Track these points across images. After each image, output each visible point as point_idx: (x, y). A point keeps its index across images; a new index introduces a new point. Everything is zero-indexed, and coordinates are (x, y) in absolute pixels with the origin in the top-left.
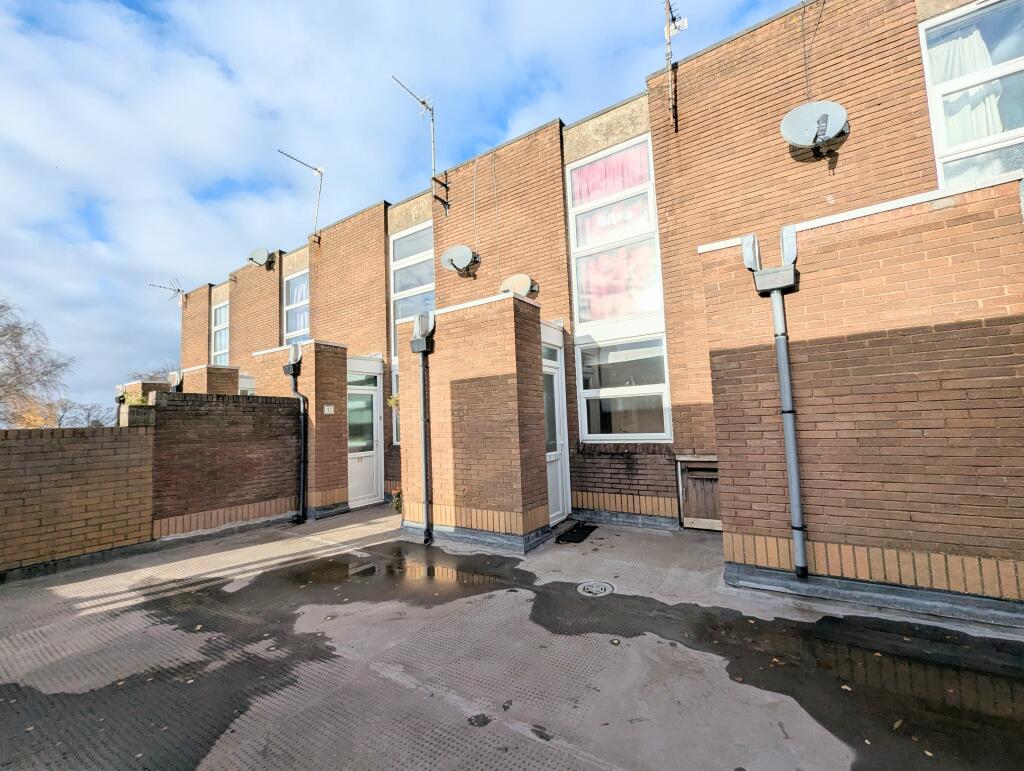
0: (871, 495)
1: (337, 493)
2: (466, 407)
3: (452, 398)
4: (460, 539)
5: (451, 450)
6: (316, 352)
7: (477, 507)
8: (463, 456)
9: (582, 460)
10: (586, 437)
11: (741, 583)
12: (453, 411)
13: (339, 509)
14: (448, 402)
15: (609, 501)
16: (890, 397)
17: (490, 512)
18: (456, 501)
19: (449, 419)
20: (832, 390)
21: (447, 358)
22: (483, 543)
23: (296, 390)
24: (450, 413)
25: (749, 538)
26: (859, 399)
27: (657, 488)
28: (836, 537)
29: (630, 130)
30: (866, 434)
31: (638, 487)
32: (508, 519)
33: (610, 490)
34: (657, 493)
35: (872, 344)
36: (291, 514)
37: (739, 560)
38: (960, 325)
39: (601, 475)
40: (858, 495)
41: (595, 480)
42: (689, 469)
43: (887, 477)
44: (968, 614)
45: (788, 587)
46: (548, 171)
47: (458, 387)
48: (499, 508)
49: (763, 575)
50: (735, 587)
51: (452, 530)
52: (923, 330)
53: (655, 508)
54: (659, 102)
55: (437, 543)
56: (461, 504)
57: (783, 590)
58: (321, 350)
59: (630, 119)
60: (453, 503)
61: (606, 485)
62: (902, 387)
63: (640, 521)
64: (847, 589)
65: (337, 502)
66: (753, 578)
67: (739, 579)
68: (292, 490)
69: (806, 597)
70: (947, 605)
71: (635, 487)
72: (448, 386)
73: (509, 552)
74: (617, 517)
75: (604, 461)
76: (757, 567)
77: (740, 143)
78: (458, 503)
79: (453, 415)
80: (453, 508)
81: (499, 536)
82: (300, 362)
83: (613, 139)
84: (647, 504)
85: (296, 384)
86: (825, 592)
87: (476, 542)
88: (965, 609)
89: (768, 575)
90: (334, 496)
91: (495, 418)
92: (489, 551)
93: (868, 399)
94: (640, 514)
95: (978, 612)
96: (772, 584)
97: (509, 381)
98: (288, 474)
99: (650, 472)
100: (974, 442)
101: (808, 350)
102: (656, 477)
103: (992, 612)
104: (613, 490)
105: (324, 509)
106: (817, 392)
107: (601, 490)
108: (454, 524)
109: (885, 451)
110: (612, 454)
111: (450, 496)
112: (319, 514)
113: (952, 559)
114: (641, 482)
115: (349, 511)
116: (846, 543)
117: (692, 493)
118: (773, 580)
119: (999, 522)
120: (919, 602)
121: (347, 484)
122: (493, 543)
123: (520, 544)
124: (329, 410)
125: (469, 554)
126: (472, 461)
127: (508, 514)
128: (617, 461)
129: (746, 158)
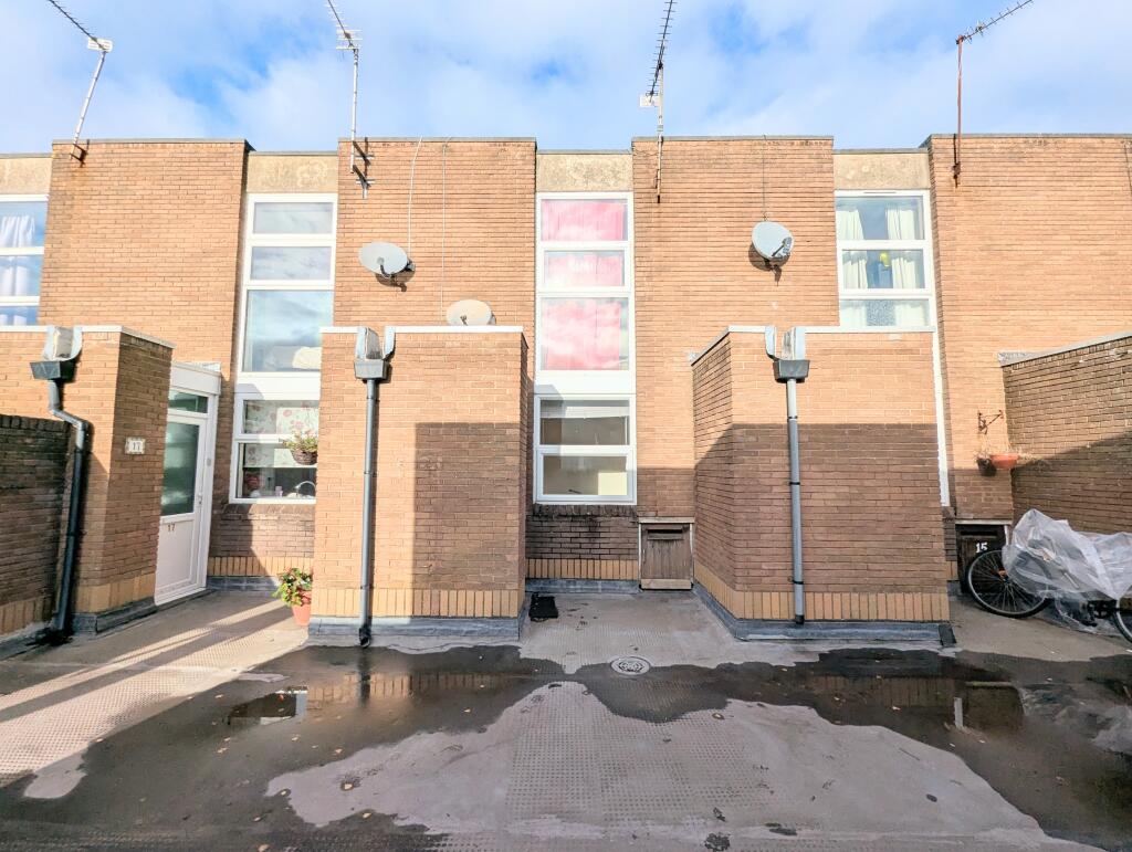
0: (844, 551)
1: (136, 586)
2: (440, 459)
3: (418, 445)
4: (418, 633)
5: (411, 515)
6: (122, 348)
7: (448, 587)
8: (430, 522)
9: (538, 524)
10: (542, 497)
11: (751, 636)
12: (418, 464)
13: (140, 609)
14: (412, 451)
15: (567, 567)
16: (859, 476)
17: (470, 593)
18: (414, 582)
19: (411, 474)
20: (824, 467)
21: (411, 392)
22: (457, 633)
23: (60, 407)
24: (412, 465)
25: (757, 595)
26: (841, 475)
27: (619, 552)
28: (822, 588)
29: (612, 183)
30: (843, 504)
31: (600, 551)
32: (496, 600)
33: (568, 556)
34: (619, 557)
35: (851, 433)
36: (33, 629)
37: (749, 616)
38: (900, 426)
39: (560, 540)
40: (836, 552)
41: (551, 545)
42: (650, 531)
43: (855, 537)
44: (897, 635)
45: (786, 634)
46: (518, 192)
47: (427, 434)
48: (485, 586)
49: (767, 626)
50: (745, 641)
51: (406, 621)
52: (880, 426)
53: (616, 571)
54: (644, 167)
55: (378, 642)
56: (423, 585)
57: (782, 637)
58: (130, 346)
59: (613, 172)
60: (409, 585)
61: (564, 551)
62: (866, 468)
63: (600, 587)
64: (826, 628)
65: (136, 599)
66: (760, 630)
67: (748, 633)
68: (39, 585)
69: (802, 641)
70: (885, 631)
71: (596, 551)
72: (413, 429)
73: (496, 639)
74: (575, 584)
75: (563, 525)
76: (763, 620)
77: (712, 234)
78: (417, 585)
79: (417, 467)
80: (409, 593)
81: (482, 622)
82: (76, 360)
83: (592, 184)
84: (608, 568)
85: (61, 396)
86: (812, 634)
87: (445, 633)
88: (896, 632)
89: (771, 626)
90: (132, 589)
91: (485, 475)
92: (468, 642)
93: (845, 475)
94: (600, 579)
95: (902, 632)
96: (775, 634)
97: (509, 432)
98: (33, 556)
99: (614, 535)
100: (904, 511)
101: (811, 433)
102: (619, 541)
103: (909, 631)
104: (571, 556)
105: (113, 613)
106: (813, 468)
107: (559, 556)
108: (410, 613)
109: (855, 517)
110: (573, 516)
111: (405, 575)
112: (104, 622)
113: (890, 595)
114: (602, 546)
115: (154, 611)
116: (828, 592)
117: (650, 555)
118: (774, 630)
119: (914, 567)
120: (870, 631)
121: (154, 567)
122: (472, 632)
123: (512, 627)
124: (135, 446)
125: (439, 650)
126: (445, 529)
127: (497, 593)
128: (578, 524)
129: (715, 249)
